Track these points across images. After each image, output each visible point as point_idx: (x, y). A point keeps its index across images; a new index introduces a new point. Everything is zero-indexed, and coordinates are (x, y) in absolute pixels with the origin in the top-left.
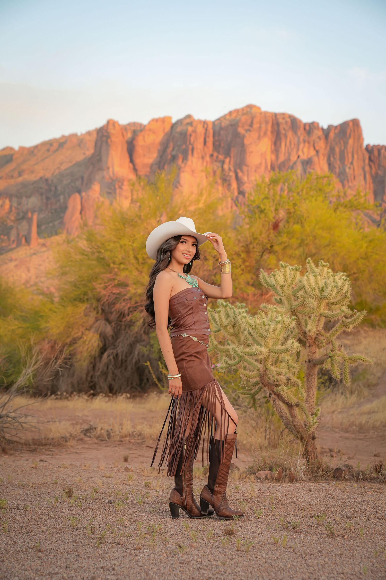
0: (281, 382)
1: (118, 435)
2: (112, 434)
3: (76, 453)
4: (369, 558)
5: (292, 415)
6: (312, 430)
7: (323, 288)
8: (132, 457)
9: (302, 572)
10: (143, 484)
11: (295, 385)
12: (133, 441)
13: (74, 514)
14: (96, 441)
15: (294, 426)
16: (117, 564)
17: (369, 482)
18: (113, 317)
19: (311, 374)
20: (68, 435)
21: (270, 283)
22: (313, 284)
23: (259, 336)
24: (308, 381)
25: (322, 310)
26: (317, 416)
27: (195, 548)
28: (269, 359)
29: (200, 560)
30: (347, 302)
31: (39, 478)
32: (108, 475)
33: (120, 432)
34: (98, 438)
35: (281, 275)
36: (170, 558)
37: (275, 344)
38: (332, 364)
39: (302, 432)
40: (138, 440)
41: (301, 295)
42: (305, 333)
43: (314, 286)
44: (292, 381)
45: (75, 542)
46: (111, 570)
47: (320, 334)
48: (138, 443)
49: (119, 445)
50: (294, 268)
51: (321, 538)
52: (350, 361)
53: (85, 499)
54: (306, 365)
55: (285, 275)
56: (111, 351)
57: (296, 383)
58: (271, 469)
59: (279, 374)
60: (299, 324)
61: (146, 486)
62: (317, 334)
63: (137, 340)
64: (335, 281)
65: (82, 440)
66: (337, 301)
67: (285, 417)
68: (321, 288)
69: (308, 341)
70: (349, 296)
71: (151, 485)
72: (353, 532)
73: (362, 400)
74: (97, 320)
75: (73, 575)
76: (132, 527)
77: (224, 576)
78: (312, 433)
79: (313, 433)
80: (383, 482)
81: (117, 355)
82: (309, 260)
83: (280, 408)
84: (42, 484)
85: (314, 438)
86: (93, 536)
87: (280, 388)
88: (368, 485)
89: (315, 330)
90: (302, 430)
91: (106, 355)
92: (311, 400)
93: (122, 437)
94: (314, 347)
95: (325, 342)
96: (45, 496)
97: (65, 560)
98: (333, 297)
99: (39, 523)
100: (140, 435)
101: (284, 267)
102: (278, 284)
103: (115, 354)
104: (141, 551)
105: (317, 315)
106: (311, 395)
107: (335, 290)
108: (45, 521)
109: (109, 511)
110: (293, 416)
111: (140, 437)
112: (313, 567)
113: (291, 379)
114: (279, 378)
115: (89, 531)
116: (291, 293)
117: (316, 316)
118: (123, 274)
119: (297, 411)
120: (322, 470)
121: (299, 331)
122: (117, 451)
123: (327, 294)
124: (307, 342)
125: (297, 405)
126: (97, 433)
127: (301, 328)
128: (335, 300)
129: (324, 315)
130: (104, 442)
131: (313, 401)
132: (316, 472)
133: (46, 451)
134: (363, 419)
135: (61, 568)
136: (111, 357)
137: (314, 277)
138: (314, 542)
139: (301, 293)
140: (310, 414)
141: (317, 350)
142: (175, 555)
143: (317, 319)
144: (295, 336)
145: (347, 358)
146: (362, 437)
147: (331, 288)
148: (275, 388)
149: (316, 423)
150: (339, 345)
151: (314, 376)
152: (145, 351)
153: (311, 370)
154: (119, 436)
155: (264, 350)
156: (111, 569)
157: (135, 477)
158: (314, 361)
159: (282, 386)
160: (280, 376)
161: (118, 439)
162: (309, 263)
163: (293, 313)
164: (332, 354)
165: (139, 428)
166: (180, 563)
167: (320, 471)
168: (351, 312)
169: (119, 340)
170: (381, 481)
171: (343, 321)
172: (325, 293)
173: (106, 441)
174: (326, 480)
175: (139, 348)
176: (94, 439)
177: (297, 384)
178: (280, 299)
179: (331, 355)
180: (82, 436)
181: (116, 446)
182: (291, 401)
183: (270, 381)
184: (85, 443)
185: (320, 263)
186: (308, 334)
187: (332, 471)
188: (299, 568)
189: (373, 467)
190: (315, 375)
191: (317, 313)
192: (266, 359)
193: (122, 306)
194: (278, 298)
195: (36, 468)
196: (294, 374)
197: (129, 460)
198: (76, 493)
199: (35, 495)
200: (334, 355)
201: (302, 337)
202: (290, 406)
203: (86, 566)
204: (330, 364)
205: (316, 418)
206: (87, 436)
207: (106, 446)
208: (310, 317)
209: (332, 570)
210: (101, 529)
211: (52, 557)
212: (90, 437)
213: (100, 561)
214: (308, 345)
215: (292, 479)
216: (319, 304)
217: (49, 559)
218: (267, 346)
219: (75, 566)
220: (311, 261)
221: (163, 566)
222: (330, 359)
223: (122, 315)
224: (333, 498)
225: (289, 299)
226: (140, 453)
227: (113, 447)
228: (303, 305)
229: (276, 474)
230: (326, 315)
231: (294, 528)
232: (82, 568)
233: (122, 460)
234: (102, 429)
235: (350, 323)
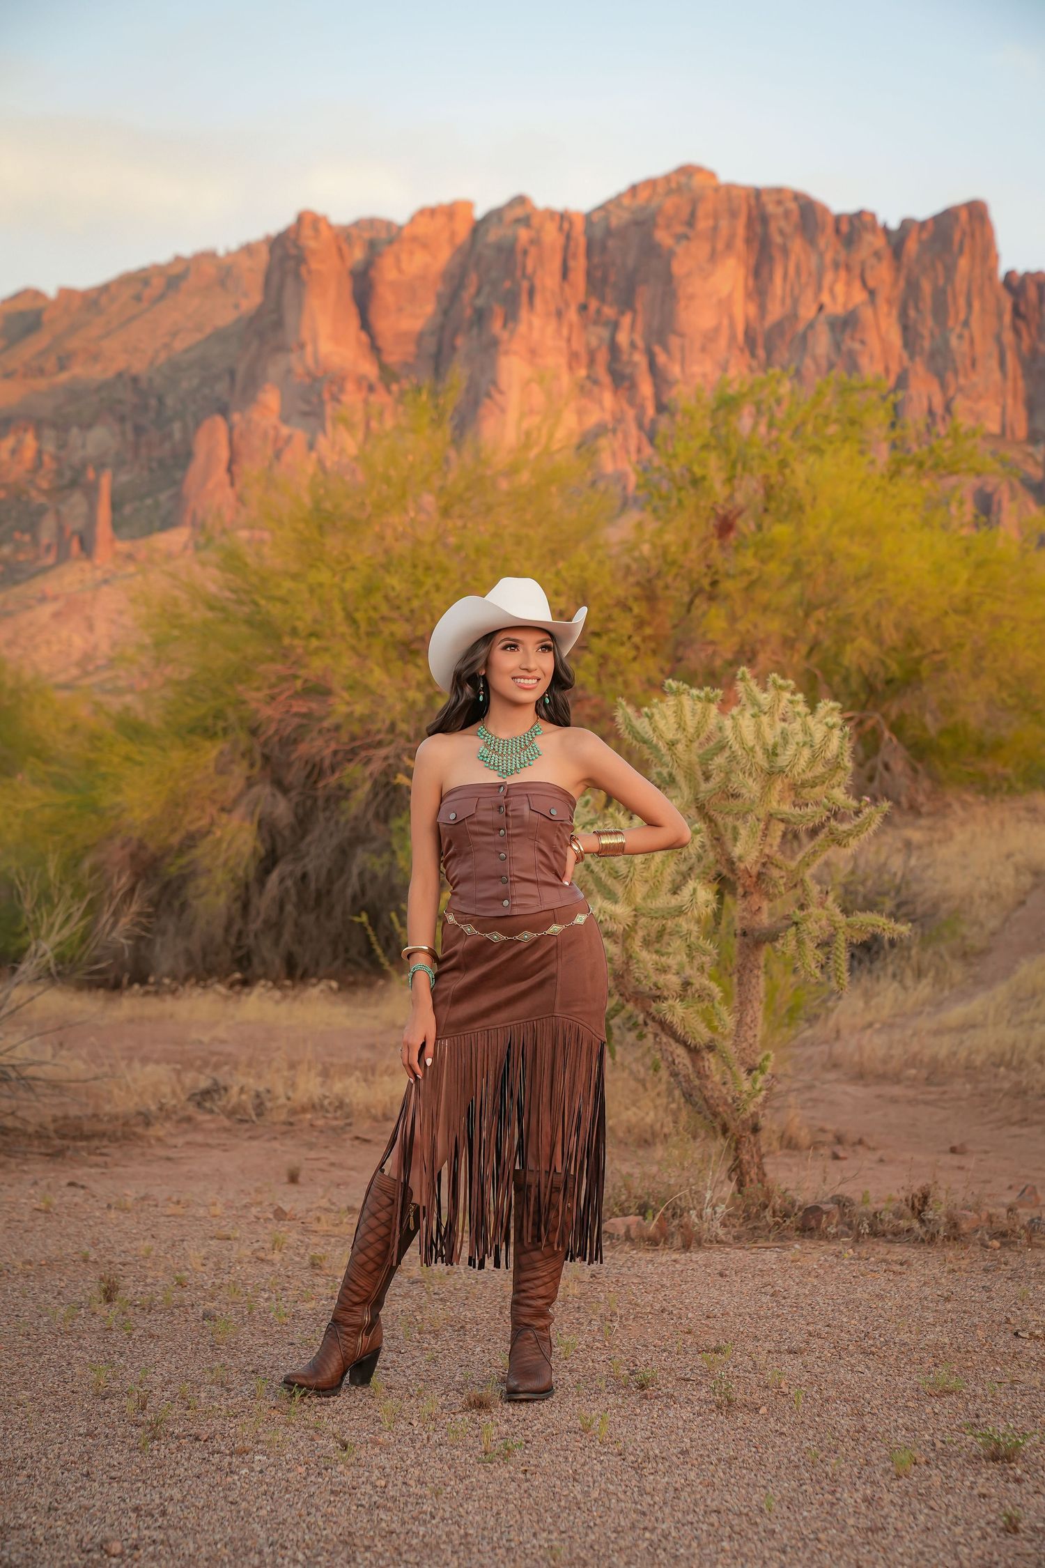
0: (668, 990)
1: (284, 1106)
2: (269, 1105)
3: (169, 1159)
4: (797, 1467)
5: (699, 1073)
6: (752, 1108)
7: (775, 746)
8: (312, 1170)
9: (622, 1511)
10: (307, 1262)
11: (704, 995)
12: (320, 1122)
13: (109, 1354)
14: (227, 1123)
15: (706, 1100)
16: (178, 1496)
17: (890, 1242)
18: (294, 776)
19: (749, 965)
20: (153, 1108)
21: (643, 734)
22: (750, 739)
23: (610, 874)
24: (740, 984)
25: (775, 804)
26: (763, 1072)
27: (384, 1447)
28: (636, 932)
29: (383, 1483)
30: (843, 777)
31: (49, 1241)
32: (227, 1231)
33: (289, 1099)
34: (231, 1114)
35: (669, 713)
36: (313, 1478)
37: (652, 893)
38: (800, 942)
39: (725, 1116)
40: (336, 1118)
41: (719, 766)
42: (730, 862)
43: (751, 744)
44: (697, 986)
45: (89, 1434)
46: (157, 1516)
47: (772, 863)
48: (334, 1129)
49: (284, 1133)
50: (702, 694)
51: (699, 1415)
52: (849, 930)
53: (149, 1308)
54: (736, 943)
55: (679, 713)
56: (290, 867)
57: (706, 992)
58: (643, 1210)
59: (664, 970)
60: (717, 839)
61: (313, 1265)
62: (764, 865)
63: (358, 839)
64: (806, 730)
65: (189, 1119)
66: (816, 777)
67: (684, 1076)
68: (770, 748)
69: (742, 881)
70: (849, 764)
71: (325, 1264)
72: (785, 1395)
73: (946, 993)
74: (250, 783)
75: (59, 1530)
76: (244, 1388)
77: (429, 1526)
78: (752, 1115)
79: (754, 1115)
80: (923, 1241)
81: (304, 876)
82: (743, 674)
83: (672, 1053)
84: (50, 1264)
85: (756, 1129)
86: (140, 1417)
87: (664, 1005)
88: (882, 1249)
89: (754, 854)
90: (726, 1108)
91: (274, 877)
92: (750, 1033)
93: (293, 1112)
94: (755, 898)
95: (785, 884)
96: (50, 1298)
97: (51, 1489)
98: (800, 771)
99: (15, 1378)
100: (341, 1105)
101: (677, 693)
102: (661, 737)
103: (299, 873)
104: (247, 1458)
105: (762, 816)
106: (749, 1019)
107: (806, 753)
108: (31, 1374)
109: (198, 1343)
110: (701, 1075)
111: (339, 1113)
112: (652, 1496)
113: (693, 981)
114: (661, 979)
115: (130, 1404)
116: (695, 759)
117: (758, 820)
118: (317, 664)
119: (711, 1062)
120: (774, 1212)
121: (718, 857)
122: (275, 1151)
123: (785, 764)
124: (738, 885)
125: (711, 1048)
126: (228, 1102)
127: (723, 849)
128: (809, 775)
129: (779, 817)
130: (246, 1126)
131: (755, 1036)
132: (758, 1216)
133: (89, 1154)
134: (942, 1047)
135: (36, 1511)
136: (289, 883)
137: (753, 720)
138: (680, 1423)
139: (720, 760)
140: (743, 1069)
141: (765, 905)
142: (326, 1469)
143: (762, 826)
144: (707, 871)
145: (843, 924)
146: (932, 1097)
147: (794, 747)
148: (654, 1005)
149: (760, 1090)
150: (821, 892)
151: (756, 972)
152: (377, 868)
153: (748, 956)
154: (285, 1110)
155: (621, 910)
156: (156, 1513)
157: (293, 1237)
158: (757, 934)
159: (670, 1002)
160: (663, 976)
161: (283, 1116)
162: (743, 679)
163: (702, 810)
164: (799, 915)
165: (338, 1087)
166: (332, 1492)
167: (768, 1213)
168: (854, 804)
169: (308, 839)
170: (917, 1239)
171: (830, 829)
172: (782, 761)
173: (253, 1122)
174: (781, 1238)
175: (362, 859)
176: (222, 1117)
177: (709, 995)
178: (670, 775)
179: (796, 919)
180: (191, 1109)
181: (275, 1138)
182: (695, 1038)
183: (641, 988)
184: (197, 1127)
185: (770, 680)
187: (800, 1214)
188: (618, 1500)
189: (906, 1200)
190: (759, 968)
191: (761, 812)
192: (628, 934)
193: (315, 746)
194: (665, 772)
195: (47, 1212)
196: (701, 969)
197: (301, 1179)
198: (130, 1289)
199: (25, 1296)
200: (805, 920)
201: (725, 872)
202: (694, 1051)
203: (98, 1504)
204: (794, 943)
205: (761, 1078)
206: (204, 1108)
207: (251, 1138)
209: (696, 1504)
210: (166, 1394)
211: (21, 1479)
212: (211, 1111)
213: (139, 1489)
214: (740, 891)
215: (690, 1241)
216: (766, 789)
217: (15, 1486)
218: (629, 900)
219: (71, 1507)
220: (748, 676)
221: (288, 1500)
222: (794, 929)
223: (315, 771)
224: (772, 1295)
225: (689, 776)
226: (333, 1158)
227: (269, 1140)
228: (725, 791)
229: (652, 1226)
230: (784, 816)
231: (642, 1387)
232: (87, 1509)
233: (285, 1179)
234: (242, 1090)
235: (849, 834)
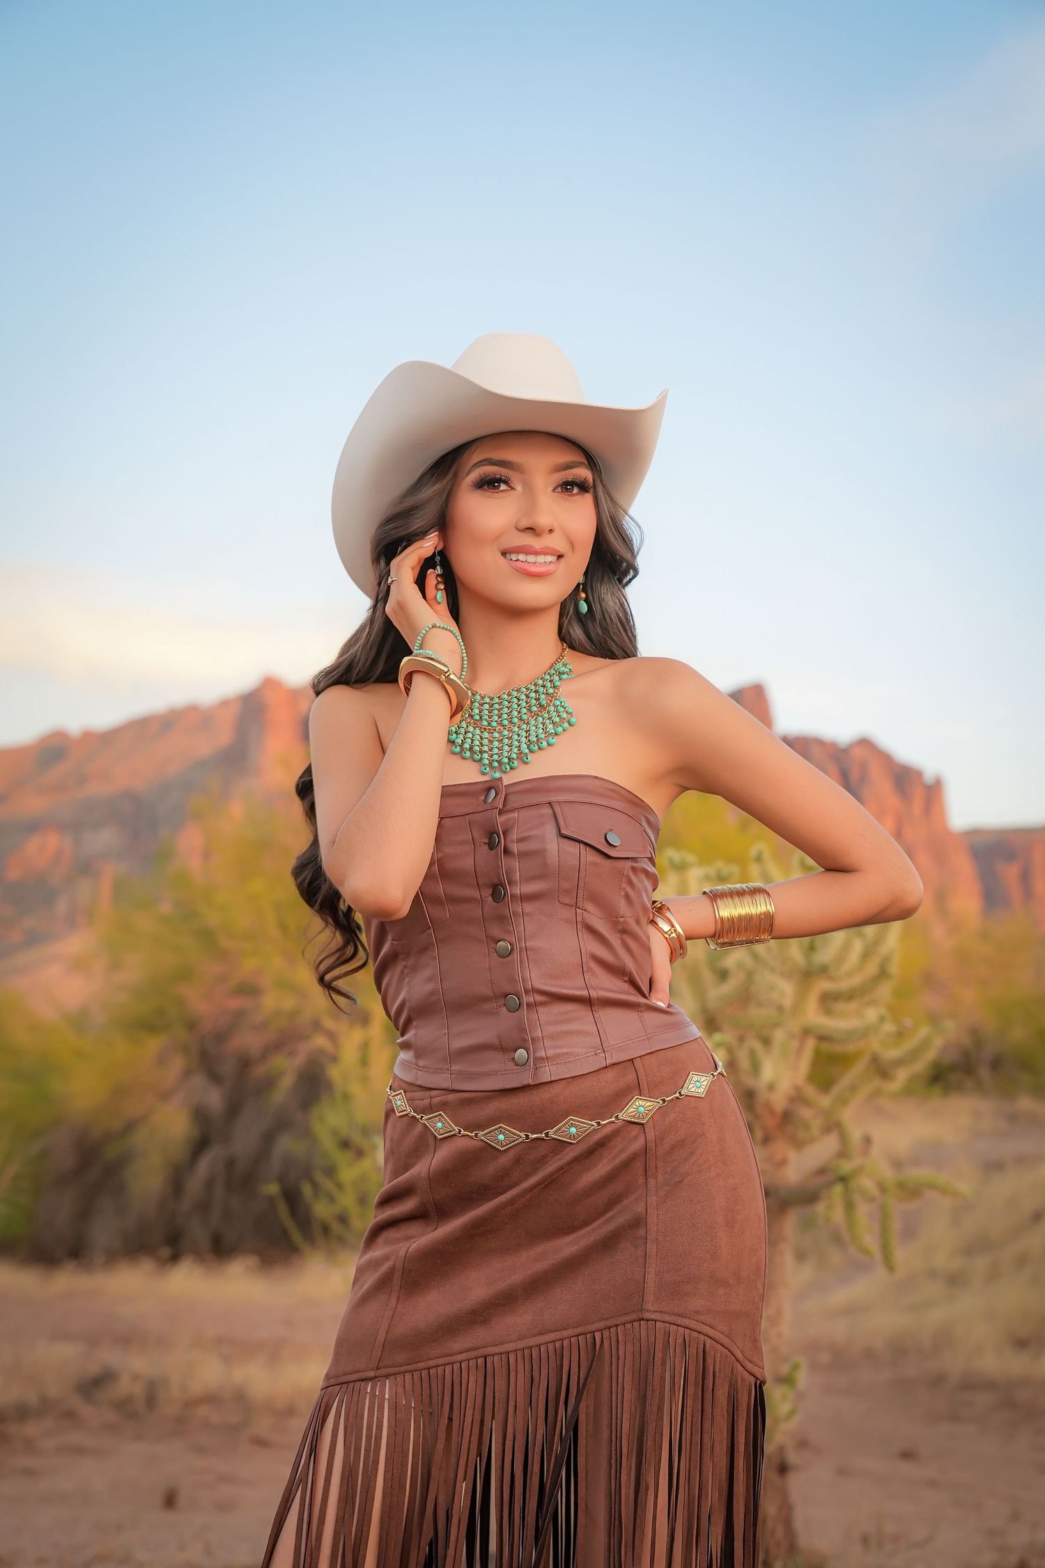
1: (178, 1398)
2: (161, 1396)
18: (228, 1069)
25: (810, 1015)
26: (793, 1387)
33: (184, 1389)
34: (118, 1406)
38: (849, 1206)
42: (750, 1094)
47: (801, 1099)
52: (899, 1193)
56: (220, 1152)
62: (792, 1101)
66: (858, 986)
69: (762, 1122)
78: (780, 1449)
81: (232, 1160)
89: (785, 1083)
91: (204, 1160)
93: (187, 1405)
94: (780, 1144)
95: (818, 1125)
101: (681, 867)
103: (227, 1158)
105: (794, 1031)
117: (789, 1036)
123: (828, 960)
126: (117, 1392)
128: (851, 982)
129: (816, 1032)
141: (792, 1155)
143: (793, 1045)
145: (892, 1184)
150: (864, 1141)
152: (299, 1152)
158: (784, 1193)
164: (844, 1167)
169: (237, 1125)
171: (873, 1055)
172: (821, 957)
179: (841, 1173)
180: (76, 1402)
186: (763, 1096)
190: (786, 1241)
191: (795, 1026)
197: (178, 1502)
200: (852, 1173)
204: (841, 1206)
206: (91, 1400)
208: (766, 1041)
216: (800, 996)
220: (767, 855)
222: (839, 1186)
228: (745, 997)
230: (820, 1031)
233: (160, 1503)
234: (136, 1377)
235: (900, 1063)
